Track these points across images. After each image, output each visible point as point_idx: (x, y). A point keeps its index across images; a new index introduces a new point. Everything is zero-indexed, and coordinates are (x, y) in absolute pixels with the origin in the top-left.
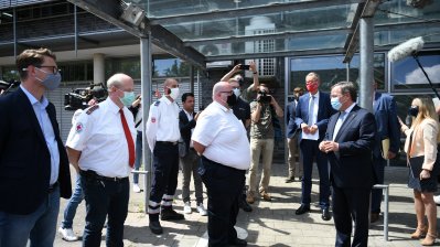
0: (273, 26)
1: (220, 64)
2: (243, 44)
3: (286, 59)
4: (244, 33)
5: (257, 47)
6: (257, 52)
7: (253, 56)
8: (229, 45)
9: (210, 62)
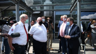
0: (51, 3)
1: (37, 12)
2: (43, 7)
3: (54, 12)
4: (44, 4)
5: (47, 8)
6: (47, 9)
7: (46, 10)
8: (39, 7)
9: (34, 12)
